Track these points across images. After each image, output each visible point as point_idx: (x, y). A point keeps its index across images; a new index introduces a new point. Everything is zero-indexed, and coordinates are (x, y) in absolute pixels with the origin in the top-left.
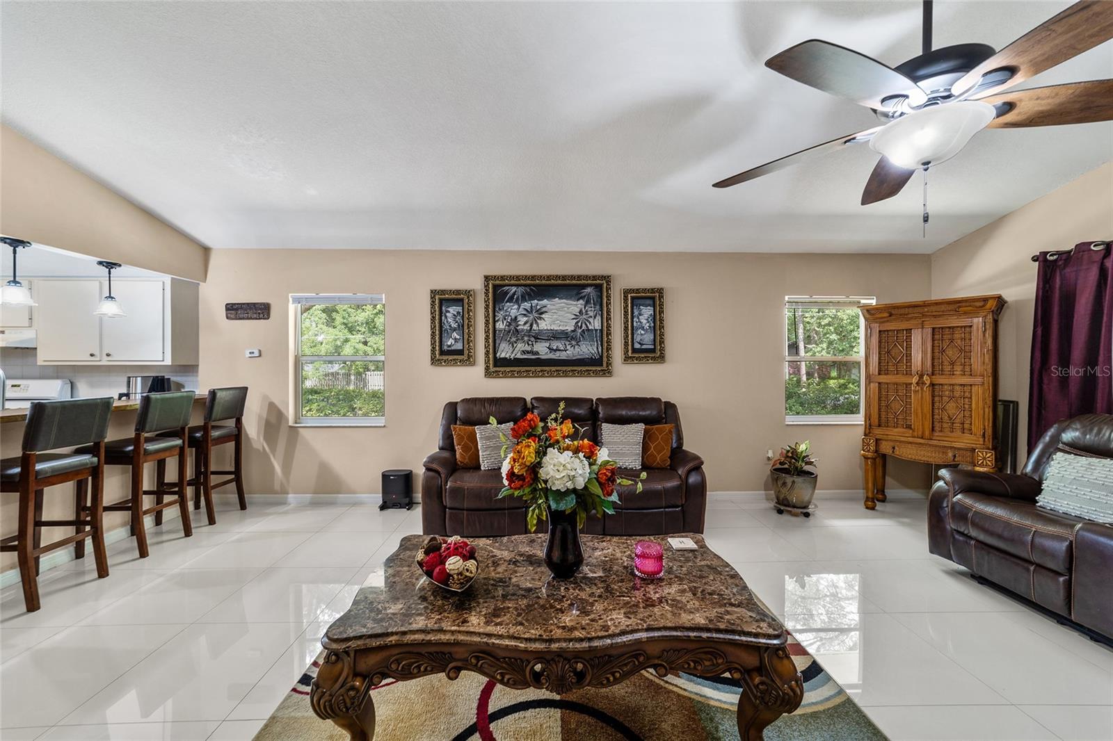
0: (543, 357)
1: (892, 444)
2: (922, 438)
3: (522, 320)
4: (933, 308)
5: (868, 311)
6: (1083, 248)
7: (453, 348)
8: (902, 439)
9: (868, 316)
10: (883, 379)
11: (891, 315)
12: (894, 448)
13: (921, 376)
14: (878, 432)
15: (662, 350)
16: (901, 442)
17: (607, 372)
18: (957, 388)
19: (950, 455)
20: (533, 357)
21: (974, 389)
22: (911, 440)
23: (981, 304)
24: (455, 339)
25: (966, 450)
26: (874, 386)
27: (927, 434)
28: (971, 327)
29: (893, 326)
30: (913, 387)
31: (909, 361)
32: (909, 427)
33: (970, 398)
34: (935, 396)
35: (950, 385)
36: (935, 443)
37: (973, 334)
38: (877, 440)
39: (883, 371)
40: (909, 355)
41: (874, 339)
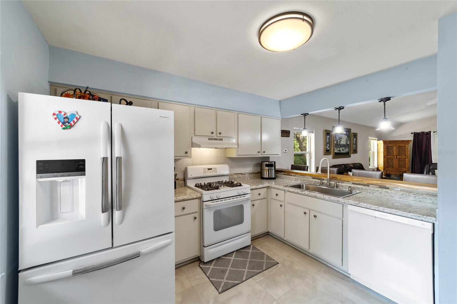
0: (341, 152)
2: (396, 169)
3: (339, 141)
4: (398, 142)
5: (385, 141)
6: (423, 133)
7: (328, 149)
8: (392, 170)
9: (384, 143)
10: (388, 157)
11: (389, 143)
13: (397, 156)
14: (386, 169)
15: (357, 150)
16: (391, 171)
17: (350, 156)
18: (403, 159)
19: (401, 173)
20: (340, 152)
21: (406, 159)
22: (394, 170)
23: (407, 142)
24: (328, 146)
26: (386, 159)
27: (397, 168)
28: (405, 146)
29: (390, 145)
30: (394, 159)
31: (393, 153)
32: (393, 167)
33: (405, 161)
34: (399, 160)
35: (402, 158)
36: (399, 170)
37: (406, 148)
38: (386, 171)
39: (387, 155)
40: (393, 152)
41: (386, 148)
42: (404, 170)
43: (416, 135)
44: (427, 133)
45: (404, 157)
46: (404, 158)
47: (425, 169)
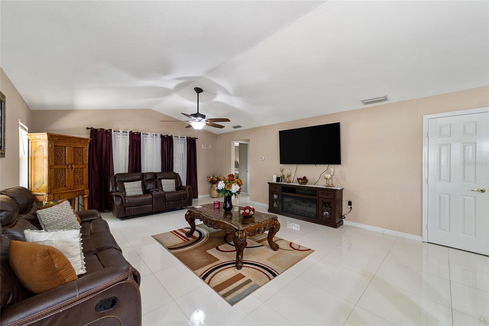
1: (59, 195)
2: (70, 189)
4: (74, 140)
8: (63, 192)
9: (50, 138)
10: (56, 167)
11: (59, 139)
12: (60, 196)
13: (72, 165)
14: (54, 191)
16: (62, 193)
19: (78, 194)
21: (84, 169)
22: (66, 191)
23: (86, 141)
25: (81, 190)
26: (52, 170)
27: (72, 188)
28: (83, 148)
29: (60, 144)
30: (67, 170)
31: (65, 159)
32: (65, 186)
33: (83, 172)
34: (74, 172)
35: (78, 168)
36: (74, 190)
37: (84, 151)
38: (54, 194)
39: (56, 164)
40: (65, 157)
41: (53, 149)
42: (80, 189)
43: (94, 132)
44: (107, 131)
45: (82, 166)
46: (81, 168)
47: (111, 183)
